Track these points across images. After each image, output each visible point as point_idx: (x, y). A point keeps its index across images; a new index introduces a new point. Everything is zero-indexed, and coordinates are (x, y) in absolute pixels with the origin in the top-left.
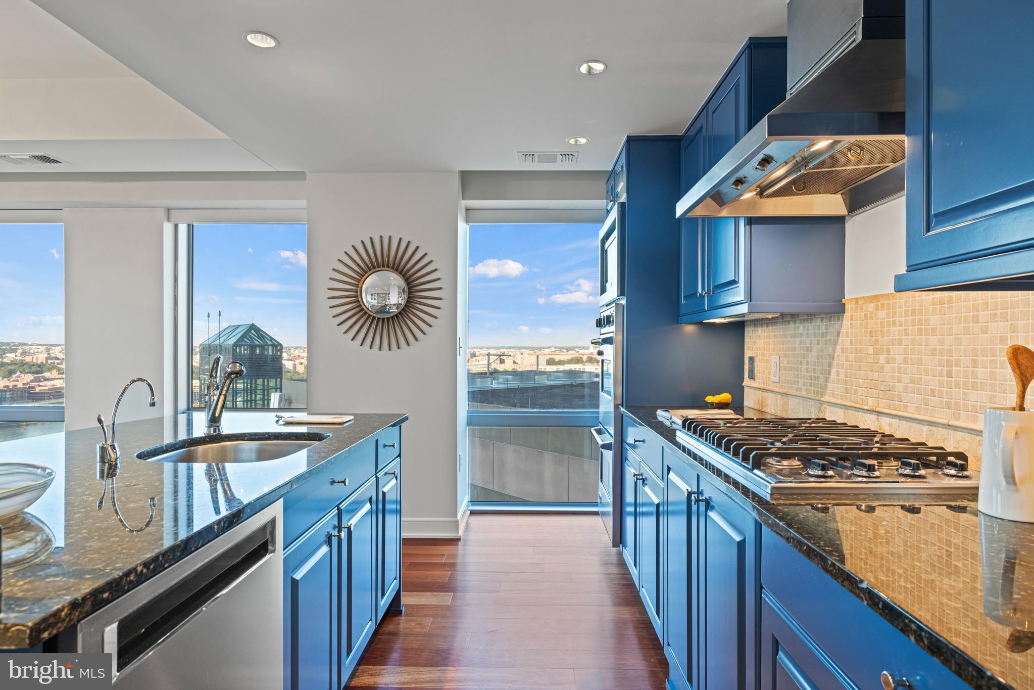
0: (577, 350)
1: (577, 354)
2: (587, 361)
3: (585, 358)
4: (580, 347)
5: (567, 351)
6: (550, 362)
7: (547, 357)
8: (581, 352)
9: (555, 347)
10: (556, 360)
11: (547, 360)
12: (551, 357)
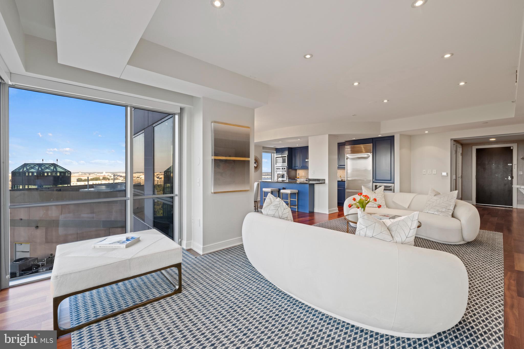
0: (96, 174)
1: (96, 176)
2: (102, 179)
3: (101, 178)
4: (97, 173)
5: (89, 175)
6: (79, 180)
7: (77, 178)
8: (98, 175)
9: (81, 173)
10: (83, 179)
11: (77, 179)
12: (79, 177)
